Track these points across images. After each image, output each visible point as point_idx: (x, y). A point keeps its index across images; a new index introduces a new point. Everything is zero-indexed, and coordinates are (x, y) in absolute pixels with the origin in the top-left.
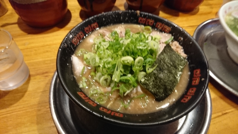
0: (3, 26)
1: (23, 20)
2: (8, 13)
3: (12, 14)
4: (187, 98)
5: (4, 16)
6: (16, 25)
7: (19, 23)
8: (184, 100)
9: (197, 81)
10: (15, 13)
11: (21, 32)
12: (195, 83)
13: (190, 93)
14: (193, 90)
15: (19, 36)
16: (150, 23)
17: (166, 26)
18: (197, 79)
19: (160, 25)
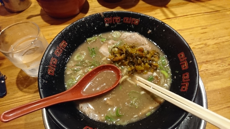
0: (29, 18)
1: (45, 11)
2: (32, 5)
3: (35, 6)
4: (185, 85)
5: (29, 8)
6: (40, 17)
7: (42, 15)
8: (184, 89)
9: (186, 65)
10: (38, 5)
11: (45, 23)
12: (184, 67)
13: (185, 79)
14: (186, 75)
15: (43, 26)
16: (117, 21)
17: (133, 18)
18: (185, 63)
19: (127, 19)
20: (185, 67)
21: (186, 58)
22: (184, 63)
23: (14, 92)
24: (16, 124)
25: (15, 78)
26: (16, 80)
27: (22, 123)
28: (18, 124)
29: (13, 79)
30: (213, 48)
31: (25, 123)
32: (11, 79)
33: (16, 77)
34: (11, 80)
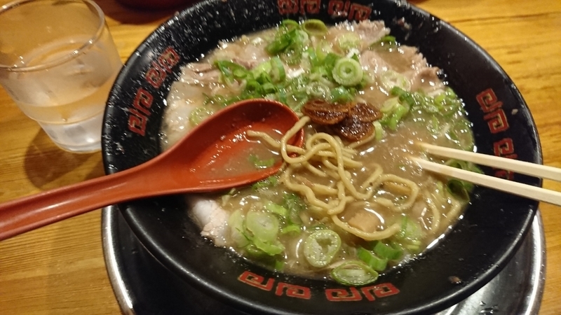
9: (500, 120)
12: (497, 126)
14: (504, 146)
16: (311, 8)
17: (354, 4)
18: (499, 115)
19: (338, 6)
20: (499, 125)
21: (500, 104)
22: (497, 117)
23: (18, 191)
24: (23, 277)
25: (20, 154)
26: (24, 158)
27: (41, 274)
28: (29, 278)
29: (14, 156)
30: (539, 98)
31: (50, 276)
32: (10, 156)
33: (25, 150)
34: (11, 158)
